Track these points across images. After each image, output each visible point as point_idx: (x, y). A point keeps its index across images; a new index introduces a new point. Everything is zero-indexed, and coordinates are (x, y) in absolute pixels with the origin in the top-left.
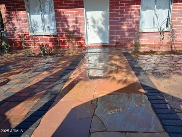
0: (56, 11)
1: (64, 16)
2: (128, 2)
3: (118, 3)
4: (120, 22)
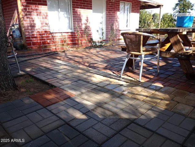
0: (73, 10)
1: (80, 15)
2: (114, 9)
3: (110, 9)
4: (111, 22)
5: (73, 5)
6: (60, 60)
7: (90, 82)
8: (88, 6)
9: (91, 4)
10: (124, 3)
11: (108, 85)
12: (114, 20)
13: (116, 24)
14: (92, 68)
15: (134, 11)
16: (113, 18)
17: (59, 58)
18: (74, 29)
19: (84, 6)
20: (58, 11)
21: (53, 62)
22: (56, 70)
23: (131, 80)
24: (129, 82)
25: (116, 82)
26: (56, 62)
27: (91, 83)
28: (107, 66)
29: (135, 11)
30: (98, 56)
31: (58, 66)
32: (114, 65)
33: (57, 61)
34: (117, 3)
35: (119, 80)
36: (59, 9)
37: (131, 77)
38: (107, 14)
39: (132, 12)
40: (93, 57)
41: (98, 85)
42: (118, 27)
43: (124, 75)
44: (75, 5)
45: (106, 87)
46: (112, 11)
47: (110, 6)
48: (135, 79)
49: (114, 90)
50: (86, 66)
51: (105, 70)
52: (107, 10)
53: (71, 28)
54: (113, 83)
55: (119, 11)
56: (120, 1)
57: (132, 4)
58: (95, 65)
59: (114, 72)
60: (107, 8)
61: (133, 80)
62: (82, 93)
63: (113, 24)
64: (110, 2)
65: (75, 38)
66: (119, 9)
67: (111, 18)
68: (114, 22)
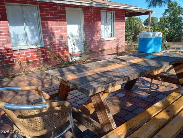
0: (42, 23)
1: (51, 28)
2: (94, 19)
3: (89, 19)
4: (90, 33)
5: (41, 18)
8: (61, 18)
9: (65, 16)
10: (106, 12)
12: (95, 31)
13: (97, 35)
15: (118, 20)
16: (94, 29)
18: (44, 43)
19: (56, 18)
29: (120, 20)
34: (97, 13)
36: (25, 23)
38: (85, 25)
39: (115, 21)
42: (100, 37)
44: (44, 18)
46: (91, 21)
52: (85, 21)
53: (41, 43)
55: (100, 21)
56: (101, 10)
57: (115, 12)
60: (84, 19)
63: (94, 35)
64: (88, 12)
65: (46, 53)
66: (100, 19)
67: (90, 29)
68: (94, 33)
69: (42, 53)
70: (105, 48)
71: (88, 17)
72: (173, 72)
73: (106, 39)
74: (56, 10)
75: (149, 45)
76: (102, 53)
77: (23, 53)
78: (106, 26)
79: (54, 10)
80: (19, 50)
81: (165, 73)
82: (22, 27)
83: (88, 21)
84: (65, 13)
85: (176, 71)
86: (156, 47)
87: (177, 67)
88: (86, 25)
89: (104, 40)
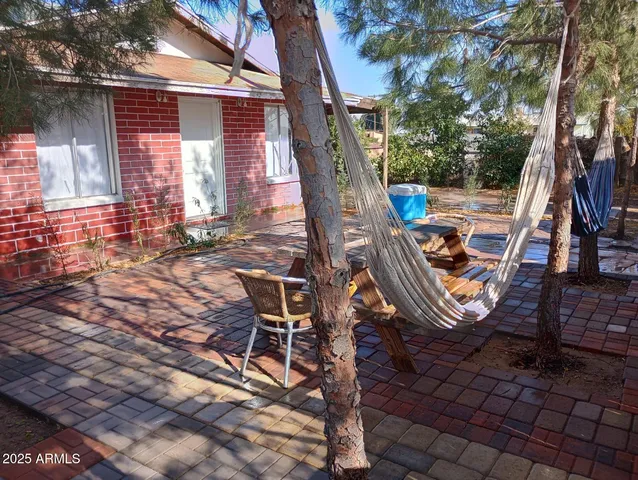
0: (120, 137)
2: (249, 126)
3: (235, 126)
4: (240, 164)
5: (118, 123)
6: (76, 316)
7: (159, 402)
8: (167, 124)
9: (177, 118)
10: (278, 107)
11: (206, 406)
12: (251, 158)
13: (255, 168)
14: (171, 345)
16: (248, 152)
17: (73, 308)
18: (124, 192)
19: (153, 124)
20: (71, 144)
21: (57, 327)
22: (64, 361)
23: (266, 386)
24: (260, 391)
25: (227, 396)
26: (64, 328)
27: (161, 406)
28: (212, 336)
30: (191, 294)
31: (70, 345)
32: (232, 330)
33: (69, 323)
34: (255, 110)
35: (236, 387)
36: (74, 139)
37: (269, 375)
38: (226, 142)
40: (180, 301)
41: (180, 409)
42: (262, 175)
43: (251, 369)
44: (124, 123)
45: (199, 416)
46: (242, 131)
47: (236, 120)
48: (275, 381)
49: (217, 424)
50: (155, 339)
51: (206, 351)
52: (225, 131)
53: (114, 192)
54: (218, 400)
55: (264, 131)
56: (265, 103)
58: (181, 334)
59: (229, 358)
60: (225, 125)
61: (272, 382)
62: (136, 442)
63: (248, 168)
64: (234, 109)
65: (127, 218)
66: (263, 126)
67: (239, 153)
68: (250, 163)
69: (118, 220)
70: (276, 202)
71: (232, 120)
72: (445, 252)
73: (278, 180)
74: (155, 104)
75: (407, 207)
76: (270, 217)
77: (71, 220)
78: (276, 143)
79: (147, 104)
80: (61, 211)
81: (432, 253)
82: (66, 147)
83: (233, 131)
84: (177, 112)
85: (449, 248)
86: (418, 210)
87: (451, 242)
88: (229, 142)
89: (272, 181)
